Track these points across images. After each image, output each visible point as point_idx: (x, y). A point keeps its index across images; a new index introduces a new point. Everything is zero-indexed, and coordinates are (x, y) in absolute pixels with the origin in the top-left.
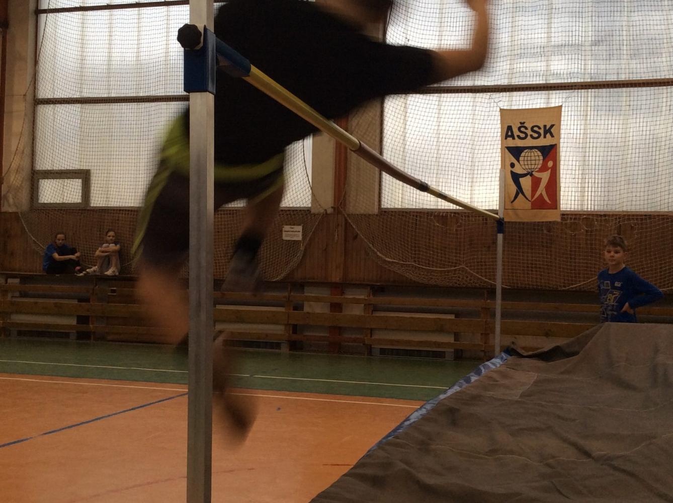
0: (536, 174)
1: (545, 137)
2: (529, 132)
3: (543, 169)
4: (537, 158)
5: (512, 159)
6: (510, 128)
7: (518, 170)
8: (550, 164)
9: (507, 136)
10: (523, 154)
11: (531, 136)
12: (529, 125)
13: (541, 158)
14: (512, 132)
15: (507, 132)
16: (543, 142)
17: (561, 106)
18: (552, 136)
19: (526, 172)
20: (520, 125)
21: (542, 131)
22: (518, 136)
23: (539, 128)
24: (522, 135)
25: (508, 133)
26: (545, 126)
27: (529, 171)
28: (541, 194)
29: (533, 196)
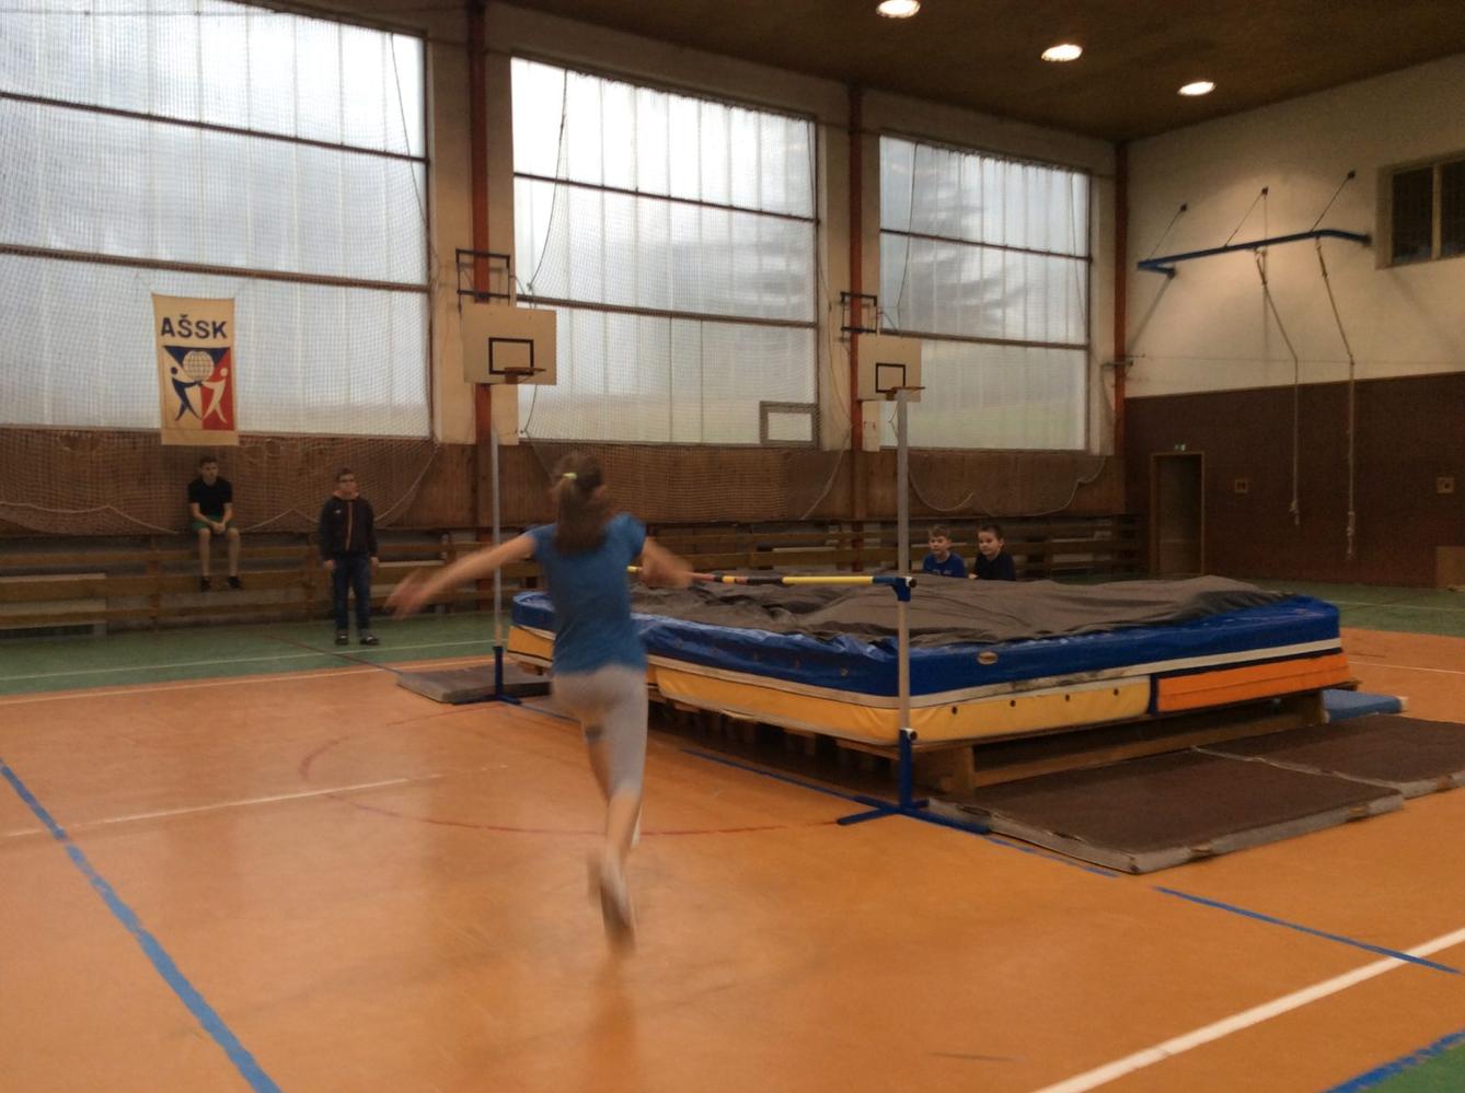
0: (206, 384)
1: (215, 337)
2: (193, 328)
3: (216, 377)
4: (206, 363)
5: (171, 362)
6: (167, 321)
7: (182, 377)
8: (224, 372)
9: (164, 332)
10: (187, 357)
11: (197, 334)
12: (193, 319)
13: (212, 363)
14: (171, 327)
15: (164, 328)
16: (211, 343)
17: (232, 300)
18: (224, 336)
19: (192, 381)
20: (180, 318)
21: (210, 329)
22: (180, 333)
23: (207, 324)
24: (186, 333)
25: (166, 327)
26: (214, 324)
27: (198, 379)
28: (214, 412)
29: (204, 414)
